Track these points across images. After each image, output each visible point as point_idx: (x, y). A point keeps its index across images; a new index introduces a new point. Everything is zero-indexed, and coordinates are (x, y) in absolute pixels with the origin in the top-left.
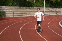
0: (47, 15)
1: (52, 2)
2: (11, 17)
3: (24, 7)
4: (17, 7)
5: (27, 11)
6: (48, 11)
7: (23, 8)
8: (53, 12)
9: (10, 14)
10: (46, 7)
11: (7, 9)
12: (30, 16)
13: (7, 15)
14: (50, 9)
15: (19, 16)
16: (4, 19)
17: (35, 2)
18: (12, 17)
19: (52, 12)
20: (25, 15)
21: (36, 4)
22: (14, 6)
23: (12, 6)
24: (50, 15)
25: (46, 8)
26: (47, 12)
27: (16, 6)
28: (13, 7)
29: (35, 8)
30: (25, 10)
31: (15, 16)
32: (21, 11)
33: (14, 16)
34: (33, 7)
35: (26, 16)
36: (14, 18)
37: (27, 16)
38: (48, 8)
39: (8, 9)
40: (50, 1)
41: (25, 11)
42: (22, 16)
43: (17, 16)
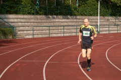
0: (104, 32)
1: (116, 4)
2: (27, 37)
3: (55, 16)
4: (41, 16)
5: (62, 24)
6: (108, 23)
7: (54, 18)
8: (118, 25)
9: (25, 32)
10: (103, 15)
11: (19, 20)
12: (67, 35)
13: (19, 32)
14: (112, 19)
15: (44, 36)
16: (10, 42)
17: (79, 6)
18: (30, 37)
19: (115, 25)
20: (56, 33)
21: (80, 9)
22: (33, 14)
23: (29, 13)
24: (112, 32)
25: (102, 17)
26: (104, 25)
27: (37, 13)
28: (32, 16)
29: (78, 17)
30: (57, 22)
31: (36, 36)
32: (50, 24)
33: (33, 35)
34: (75, 15)
35: (59, 35)
36: (34, 39)
37: (62, 35)
38: (107, 18)
39: (22, 20)
40: (112, 2)
41: (57, 24)
42: (51, 35)
43: (40, 36)
